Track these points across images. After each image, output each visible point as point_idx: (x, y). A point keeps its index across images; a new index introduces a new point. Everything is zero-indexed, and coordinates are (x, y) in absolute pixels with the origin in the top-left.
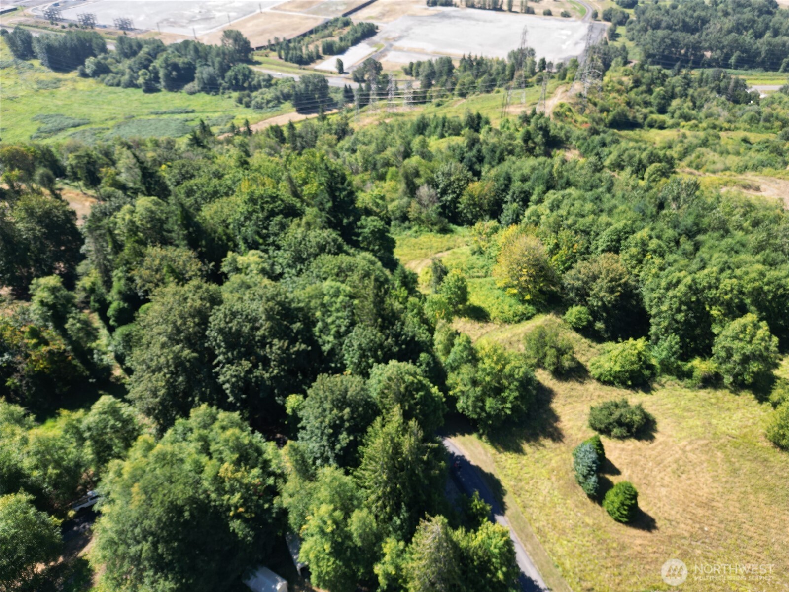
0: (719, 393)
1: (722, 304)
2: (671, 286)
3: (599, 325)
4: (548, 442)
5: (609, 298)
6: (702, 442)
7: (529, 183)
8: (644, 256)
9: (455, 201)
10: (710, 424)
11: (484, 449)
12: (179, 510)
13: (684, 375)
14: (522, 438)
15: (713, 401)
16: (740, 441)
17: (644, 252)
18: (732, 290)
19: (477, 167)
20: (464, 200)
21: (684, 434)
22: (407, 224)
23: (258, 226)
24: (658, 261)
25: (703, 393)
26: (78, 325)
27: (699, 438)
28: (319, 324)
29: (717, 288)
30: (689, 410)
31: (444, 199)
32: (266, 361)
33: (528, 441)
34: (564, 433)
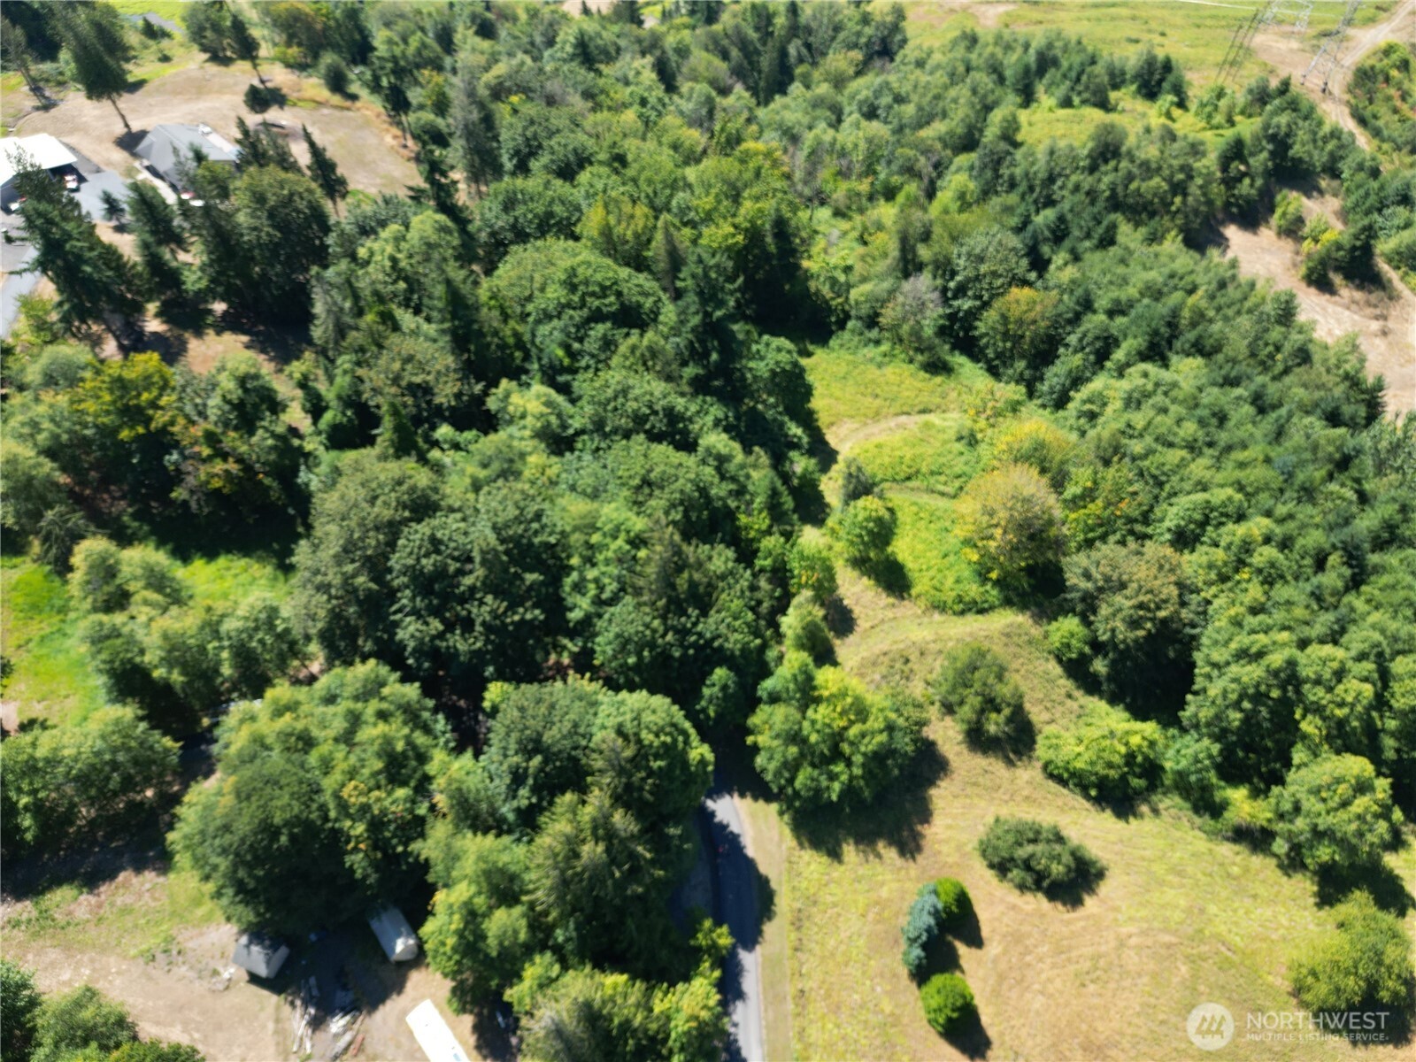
0: (1257, 861)
3: (1100, 666)
4: (890, 854)
6: (1167, 938)
8: (1237, 571)
10: (1202, 911)
11: (781, 834)
13: (1206, 805)
14: (849, 834)
15: (1235, 870)
16: (1236, 958)
20: (991, 317)
21: (1143, 913)
22: (874, 334)
25: (1227, 850)
27: (1166, 930)
28: (575, 576)
30: (1180, 874)
32: (467, 625)
33: (857, 843)
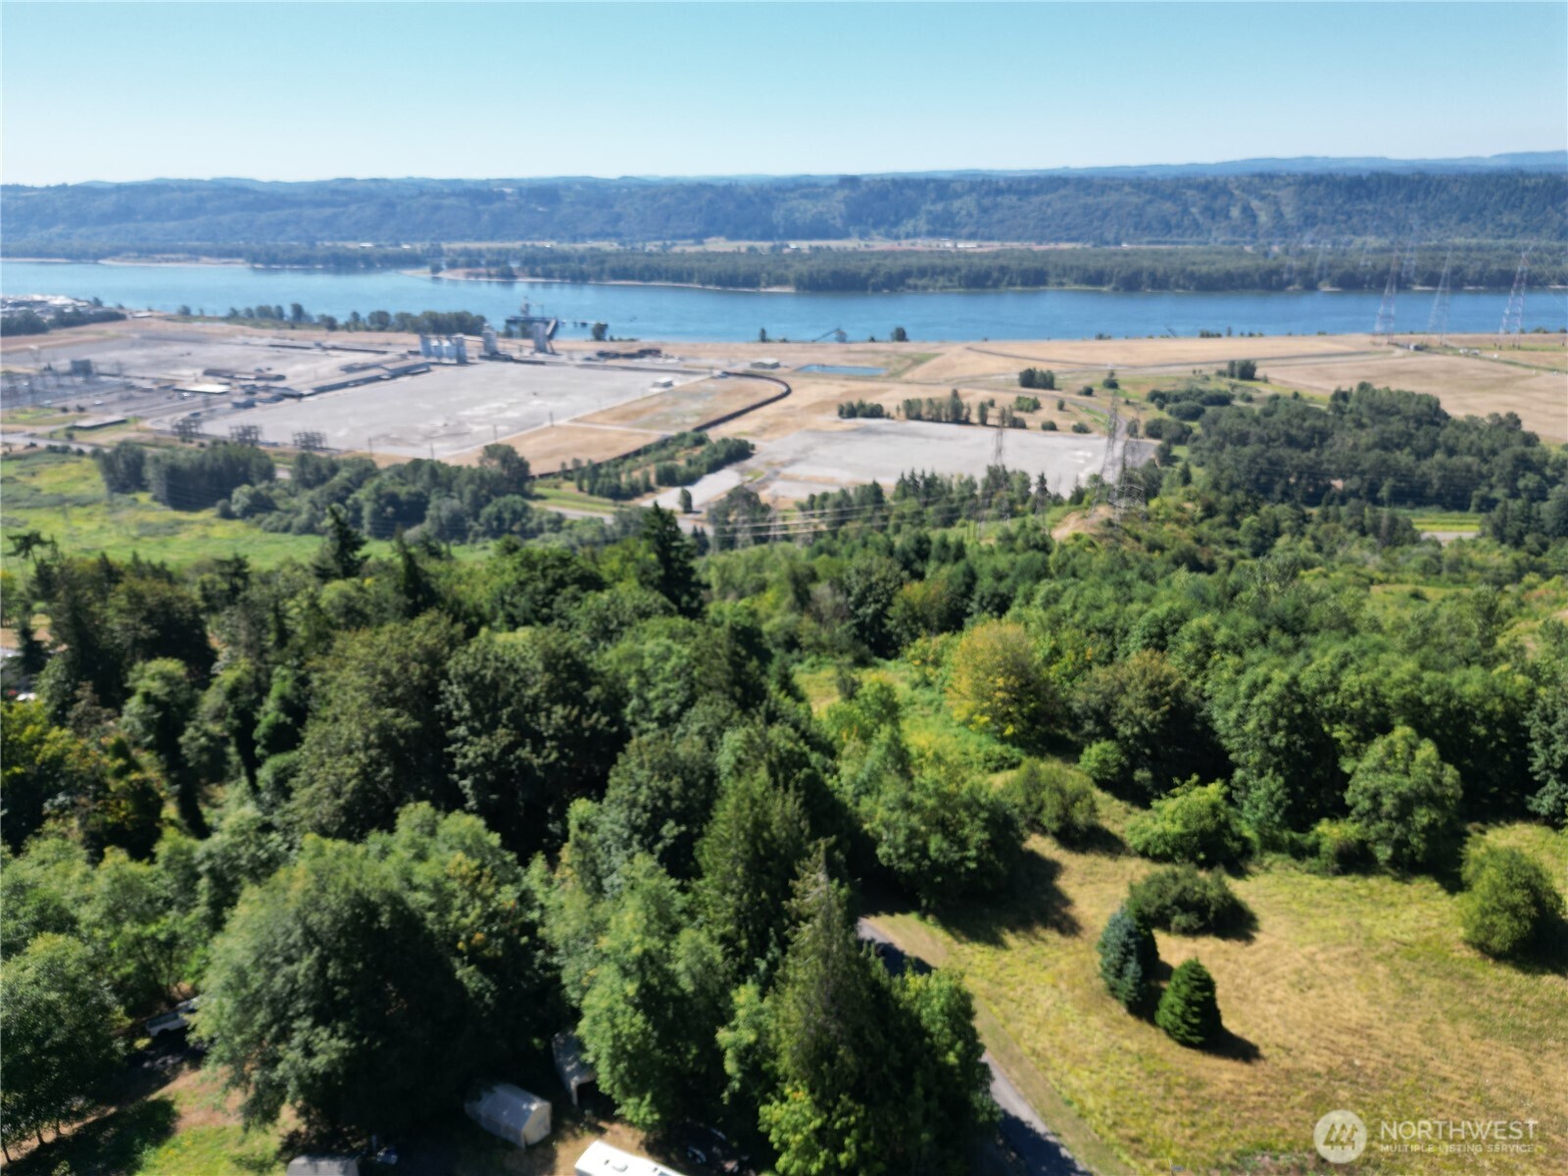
0: (1373, 882)
1: (1351, 721)
2: (1255, 688)
3: (1142, 775)
4: (1052, 936)
5: (1149, 715)
6: (1344, 950)
7: (1009, 582)
8: (1209, 656)
9: (880, 616)
10: (1358, 924)
11: (932, 935)
12: (372, 910)
13: (1300, 853)
14: (1000, 924)
15: (1363, 892)
16: (1418, 949)
17: (1208, 649)
18: (1362, 693)
19: (918, 566)
20: (896, 611)
21: (1310, 938)
22: (796, 653)
23: (535, 602)
24: (1232, 660)
25: (1341, 882)
26: (203, 740)
27: (1340, 945)
28: (634, 703)
29: (1336, 690)
30: (1318, 905)
31: (860, 612)
32: (538, 741)
33: (1013, 930)
34: (1082, 923)
